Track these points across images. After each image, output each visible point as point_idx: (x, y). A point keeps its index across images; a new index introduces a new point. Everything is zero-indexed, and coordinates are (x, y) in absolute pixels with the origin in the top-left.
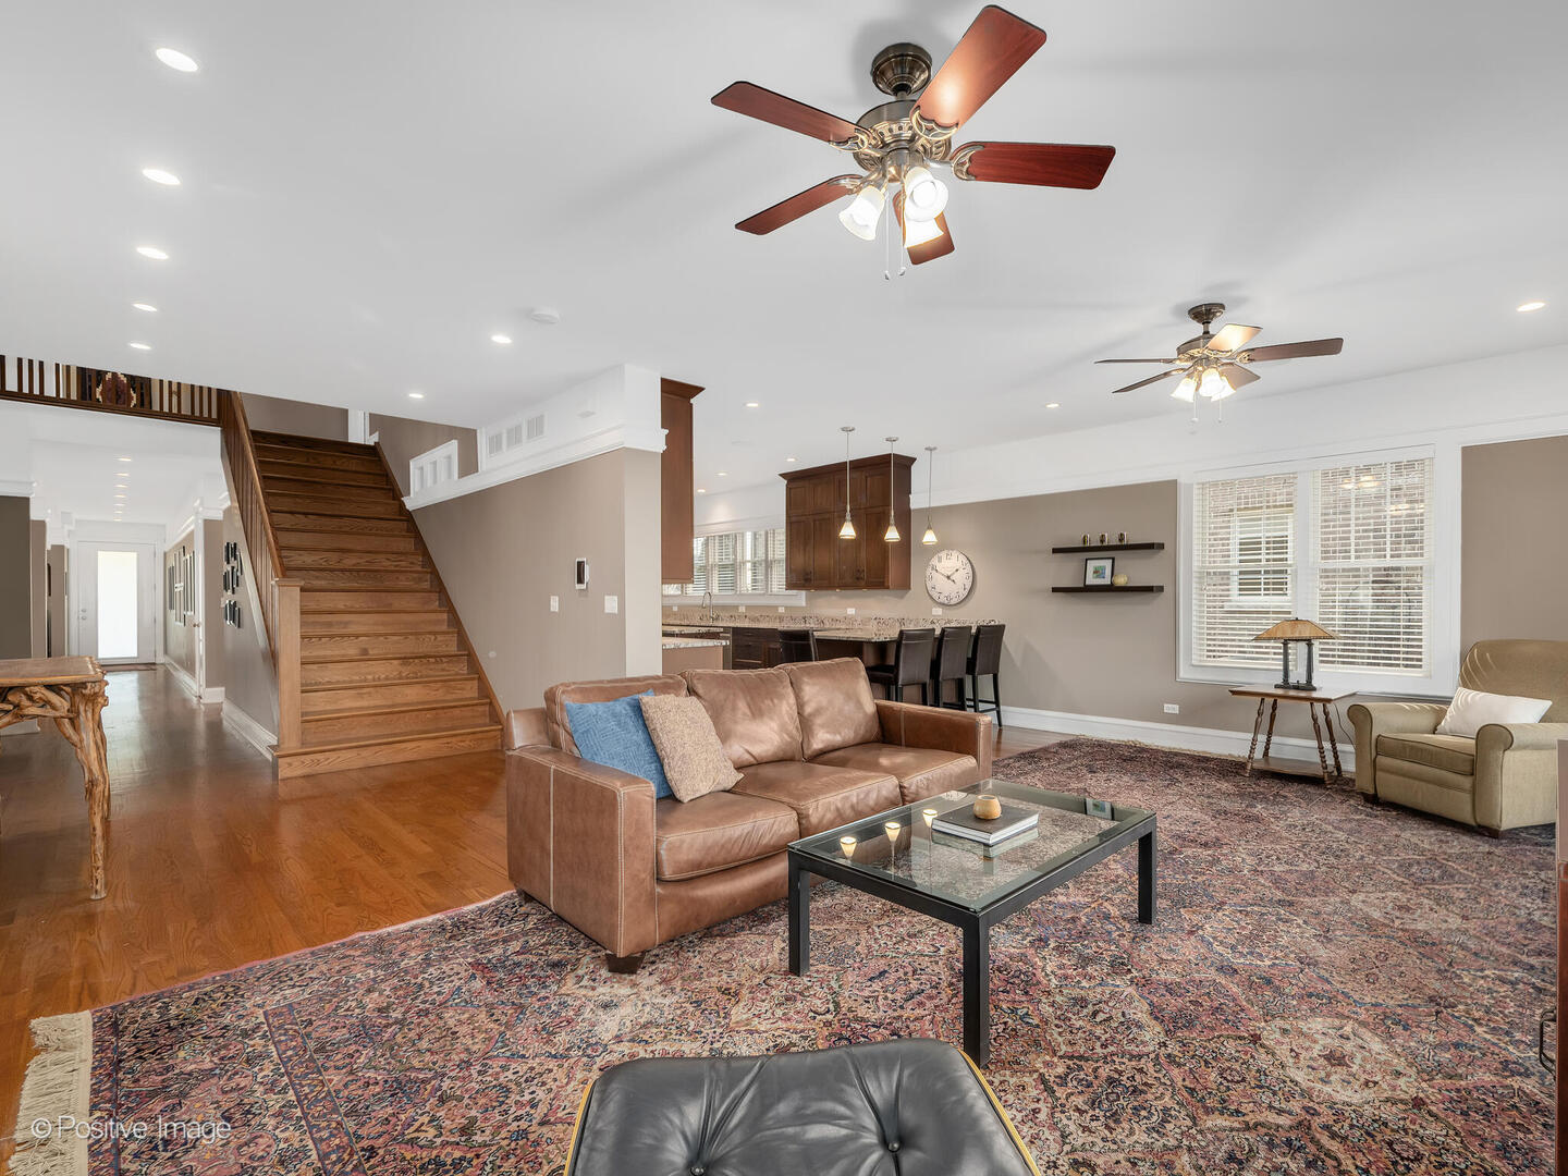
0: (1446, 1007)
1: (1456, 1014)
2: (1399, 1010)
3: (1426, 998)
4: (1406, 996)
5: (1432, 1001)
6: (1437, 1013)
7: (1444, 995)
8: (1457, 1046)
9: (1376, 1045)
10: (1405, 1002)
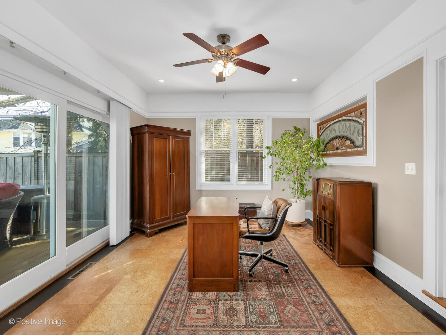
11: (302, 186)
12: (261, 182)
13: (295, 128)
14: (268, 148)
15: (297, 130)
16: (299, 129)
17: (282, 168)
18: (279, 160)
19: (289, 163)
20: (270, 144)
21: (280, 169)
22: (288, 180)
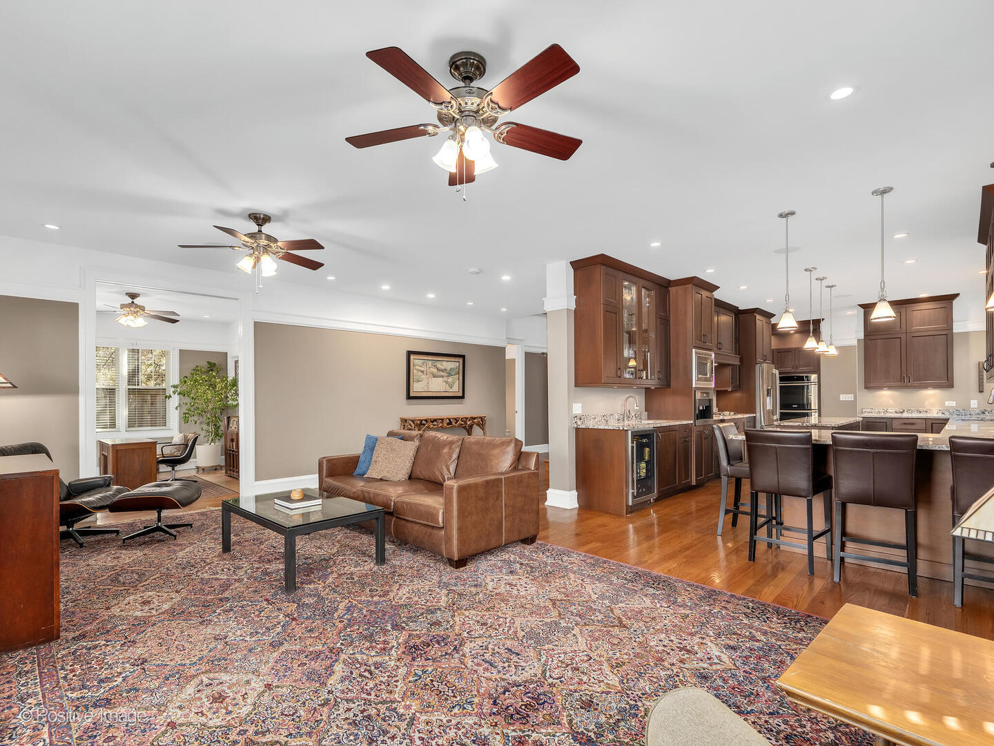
0: (125, 643)
1: (118, 643)
2: (144, 629)
3: (137, 641)
4: (147, 636)
5: (133, 641)
6: (126, 638)
7: (131, 648)
8: (108, 631)
9: (138, 614)
10: (144, 633)
11: (217, 428)
12: (163, 428)
13: (209, 363)
14: (174, 387)
15: (212, 366)
16: (215, 364)
17: (192, 409)
18: (187, 400)
19: (200, 403)
20: (177, 382)
21: (189, 410)
22: (201, 423)
